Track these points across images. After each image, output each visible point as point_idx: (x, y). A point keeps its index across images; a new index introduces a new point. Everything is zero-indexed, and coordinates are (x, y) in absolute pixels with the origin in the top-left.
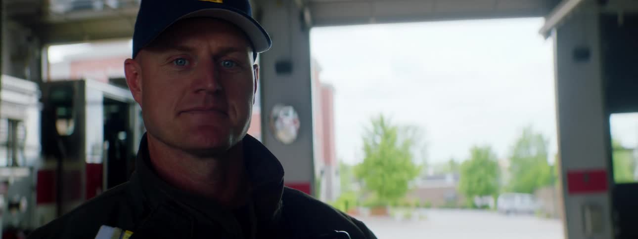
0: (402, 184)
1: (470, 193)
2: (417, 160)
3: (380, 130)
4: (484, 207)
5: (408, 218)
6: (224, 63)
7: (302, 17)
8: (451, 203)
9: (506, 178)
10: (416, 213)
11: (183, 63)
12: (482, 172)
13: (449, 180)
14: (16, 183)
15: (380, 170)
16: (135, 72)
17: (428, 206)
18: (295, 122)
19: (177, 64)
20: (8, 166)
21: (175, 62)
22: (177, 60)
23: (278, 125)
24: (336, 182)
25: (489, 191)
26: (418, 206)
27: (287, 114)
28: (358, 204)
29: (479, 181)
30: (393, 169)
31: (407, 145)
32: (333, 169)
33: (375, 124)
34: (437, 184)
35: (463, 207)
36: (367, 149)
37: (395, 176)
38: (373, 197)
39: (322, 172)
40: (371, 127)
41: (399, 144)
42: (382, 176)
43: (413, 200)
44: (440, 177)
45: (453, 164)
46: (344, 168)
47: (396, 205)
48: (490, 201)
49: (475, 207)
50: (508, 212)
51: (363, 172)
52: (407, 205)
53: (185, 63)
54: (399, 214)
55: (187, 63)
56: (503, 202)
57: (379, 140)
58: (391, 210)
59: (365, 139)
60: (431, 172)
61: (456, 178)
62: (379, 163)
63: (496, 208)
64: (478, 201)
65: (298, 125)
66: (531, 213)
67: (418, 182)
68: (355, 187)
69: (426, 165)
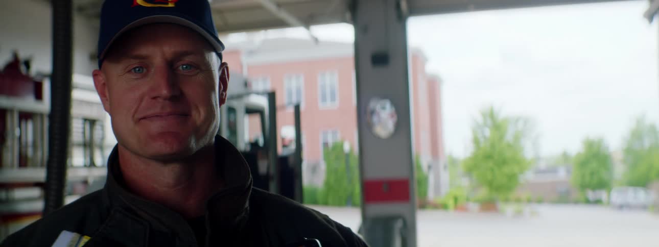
0: (512, 178)
1: (584, 187)
2: (528, 153)
3: (489, 122)
4: (597, 202)
5: (519, 214)
6: (183, 67)
7: (398, 6)
8: (563, 198)
9: (619, 171)
10: (527, 209)
11: (141, 71)
12: (594, 165)
13: (562, 174)
14: (95, 182)
15: (490, 164)
16: (103, 82)
17: (540, 201)
18: (392, 116)
19: (135, 72)
20: (85, 166)
21: (133, 71)
22: (135, 68)
23: (375, 119)
24: (445, 177)
25: (603, 185)
26: (529, 201)
27: (384, 108)
28: (468, 200)
29: (592, 174)
30: (504, 162)
31: (517, 138)
32: (442, 163)
33: (484, 115)
34: (548, 178)
35: (576, 202)
36: (476, 141)
37: (506, 170)
38: (483, 193)
39: (429, 167)
40: (480, 119)
41: (509, 137)
42: (492, 170)
43: (525, 195)
44: (552, 170)
45: (565, 156)
46: (453, 162)
47: (507, 201)
48: (603, 195)
49: (588, 202)
50: (621, 207)
51: (472, 167)
52: (518, 201)
53: (143, 70)
54: (509, 209)
55: (145, 70)
56: (616, 196)
57: (488, 132)
58: (501, 206)
59: (474, 132)
60: (542, 165)
61: (568, 171)
62: (488, 157)
63: (609, 203)
64: (591, 195)
65: (395, 119)
66: (644, 207)
67: (529, 176)
68: (465, 182)
69: (537, 159)
